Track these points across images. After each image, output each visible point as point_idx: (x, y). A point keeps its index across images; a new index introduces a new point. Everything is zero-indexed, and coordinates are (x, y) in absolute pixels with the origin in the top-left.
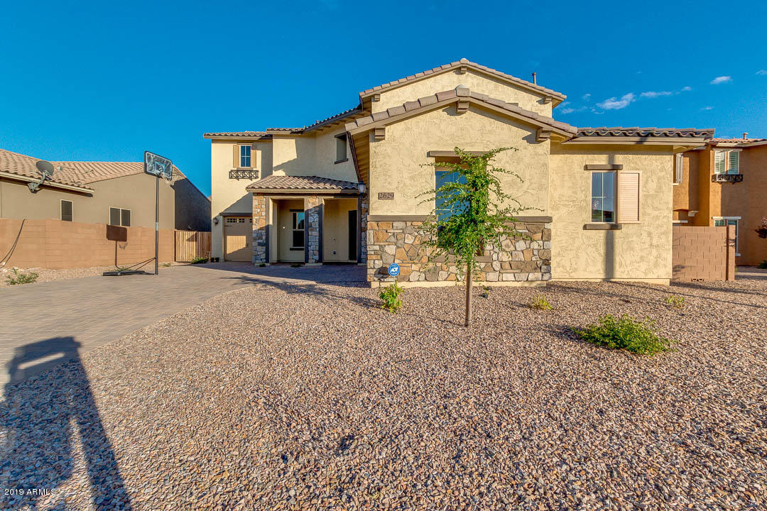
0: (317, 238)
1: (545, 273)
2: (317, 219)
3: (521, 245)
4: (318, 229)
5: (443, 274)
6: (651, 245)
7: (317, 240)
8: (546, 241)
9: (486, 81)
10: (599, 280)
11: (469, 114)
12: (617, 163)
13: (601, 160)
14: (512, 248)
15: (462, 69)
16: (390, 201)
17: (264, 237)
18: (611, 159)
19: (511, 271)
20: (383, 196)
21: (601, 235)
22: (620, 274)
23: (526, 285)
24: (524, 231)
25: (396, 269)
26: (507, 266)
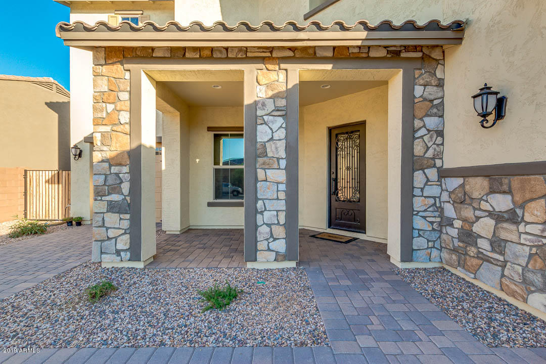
0: (282, 187)
2: (281, 134)
4: (283, 163)
7: (282, 195)
17: (126, 187)
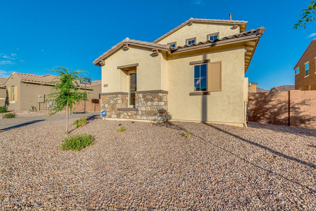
1: (159, 117)
3: (149, 103)
5: (122, 116)
6: (230, 103)
8: (159, 101)
9: (202, 25)
10: (199, 122)
11: (131, 49)
12: (208, 58)
13: (199, 58)
14: (146, 105)
15: (190, 23)
16: (106, 87)
18: (205, 57)
19: (145, 115)
20: (106, 86)
21: (199, 98)
22: (211, 119)
23: (153, 122)
24: (150, 97)
25: (105, 113)
26: (144, 113)
